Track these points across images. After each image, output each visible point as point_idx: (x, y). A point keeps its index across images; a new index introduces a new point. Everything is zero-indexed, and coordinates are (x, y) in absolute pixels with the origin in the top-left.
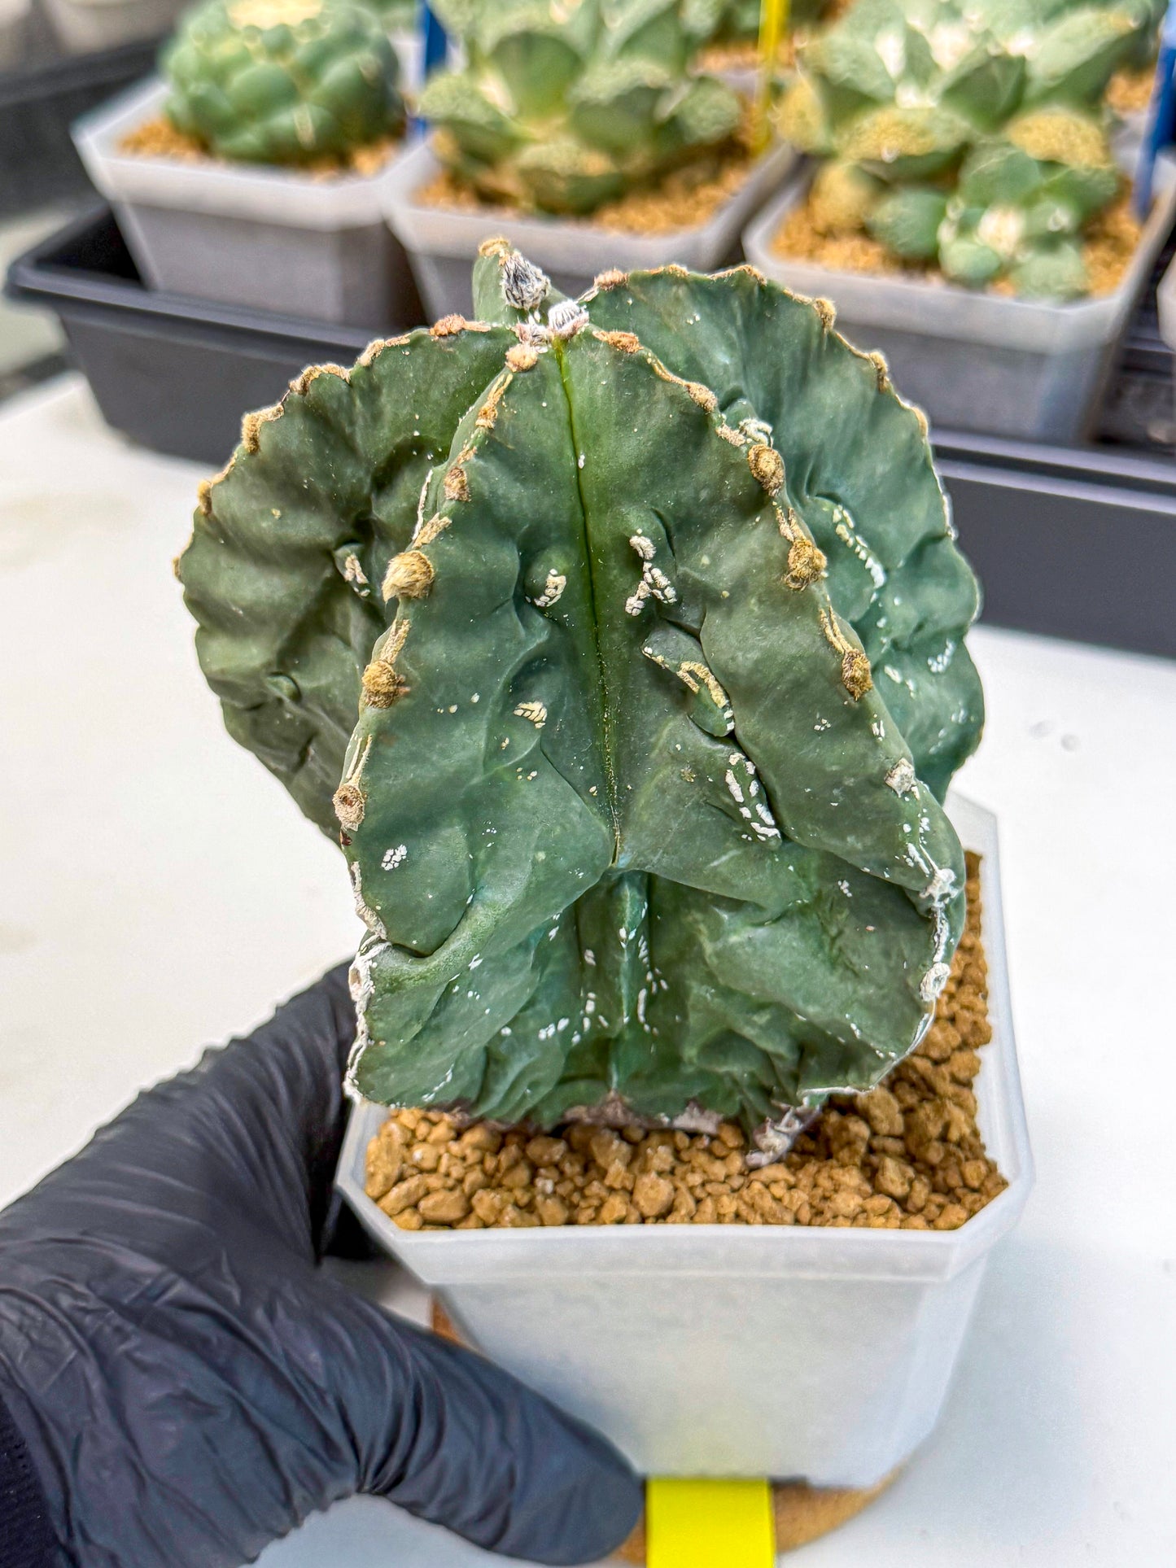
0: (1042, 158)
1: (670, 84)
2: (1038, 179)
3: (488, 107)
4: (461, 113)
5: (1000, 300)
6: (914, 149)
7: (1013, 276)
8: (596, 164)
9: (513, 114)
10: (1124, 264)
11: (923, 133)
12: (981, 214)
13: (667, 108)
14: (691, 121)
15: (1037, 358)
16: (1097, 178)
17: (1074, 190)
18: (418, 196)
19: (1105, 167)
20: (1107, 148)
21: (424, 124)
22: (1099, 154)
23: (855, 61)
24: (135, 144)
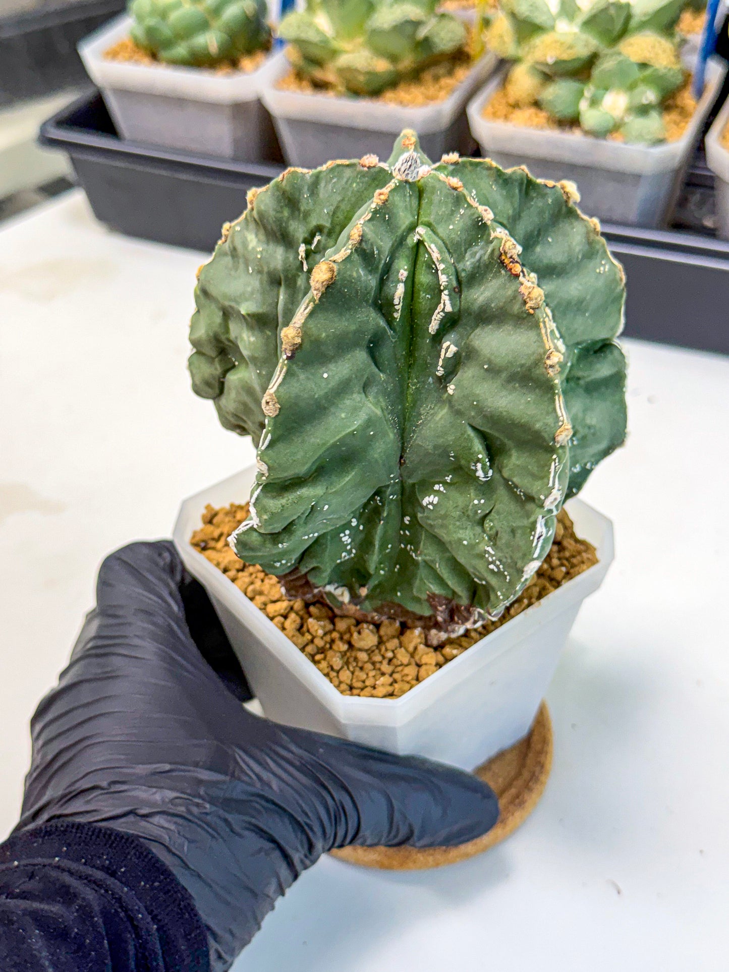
0: (640, 62)
1: (424, 18)
2: (637, 74)
3: (318, 31)
4: (303, 36)
5: (614, 144)
6: (565, 56)
7: (622, 130)
8: (382, 66)
9: (334, 35)
10: (687, 122)
11: (571, 47)
12: (605, 94)
13: (422, 33)
14: (436, 40)
15: (637, 178)
16: (672, 73)
17: (656, 80)
18: (279, 84)
19: (676, 67)
20: (678, 56)
21: (281, 42)
22: (673, 59)
23: (531, 6)
24: (113, 54)
